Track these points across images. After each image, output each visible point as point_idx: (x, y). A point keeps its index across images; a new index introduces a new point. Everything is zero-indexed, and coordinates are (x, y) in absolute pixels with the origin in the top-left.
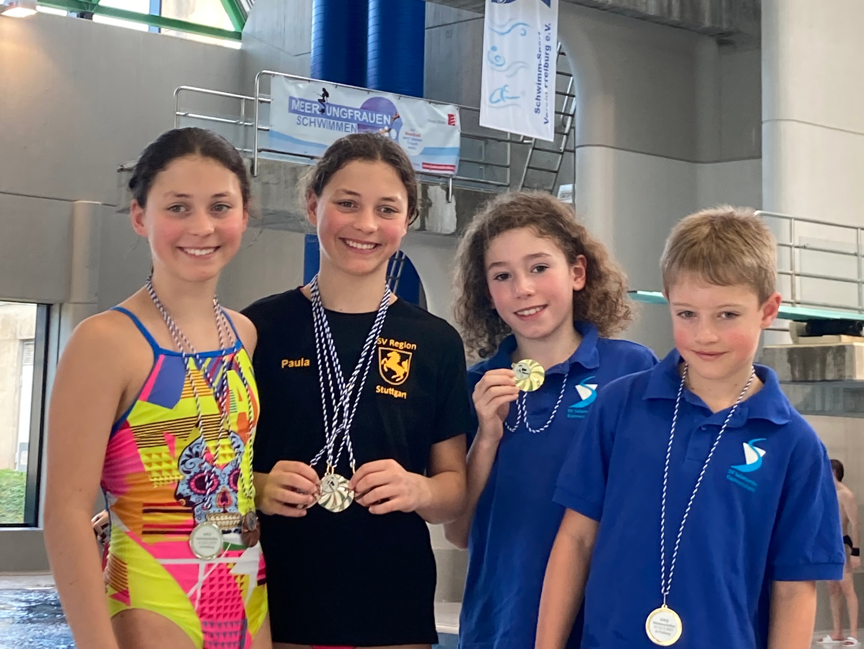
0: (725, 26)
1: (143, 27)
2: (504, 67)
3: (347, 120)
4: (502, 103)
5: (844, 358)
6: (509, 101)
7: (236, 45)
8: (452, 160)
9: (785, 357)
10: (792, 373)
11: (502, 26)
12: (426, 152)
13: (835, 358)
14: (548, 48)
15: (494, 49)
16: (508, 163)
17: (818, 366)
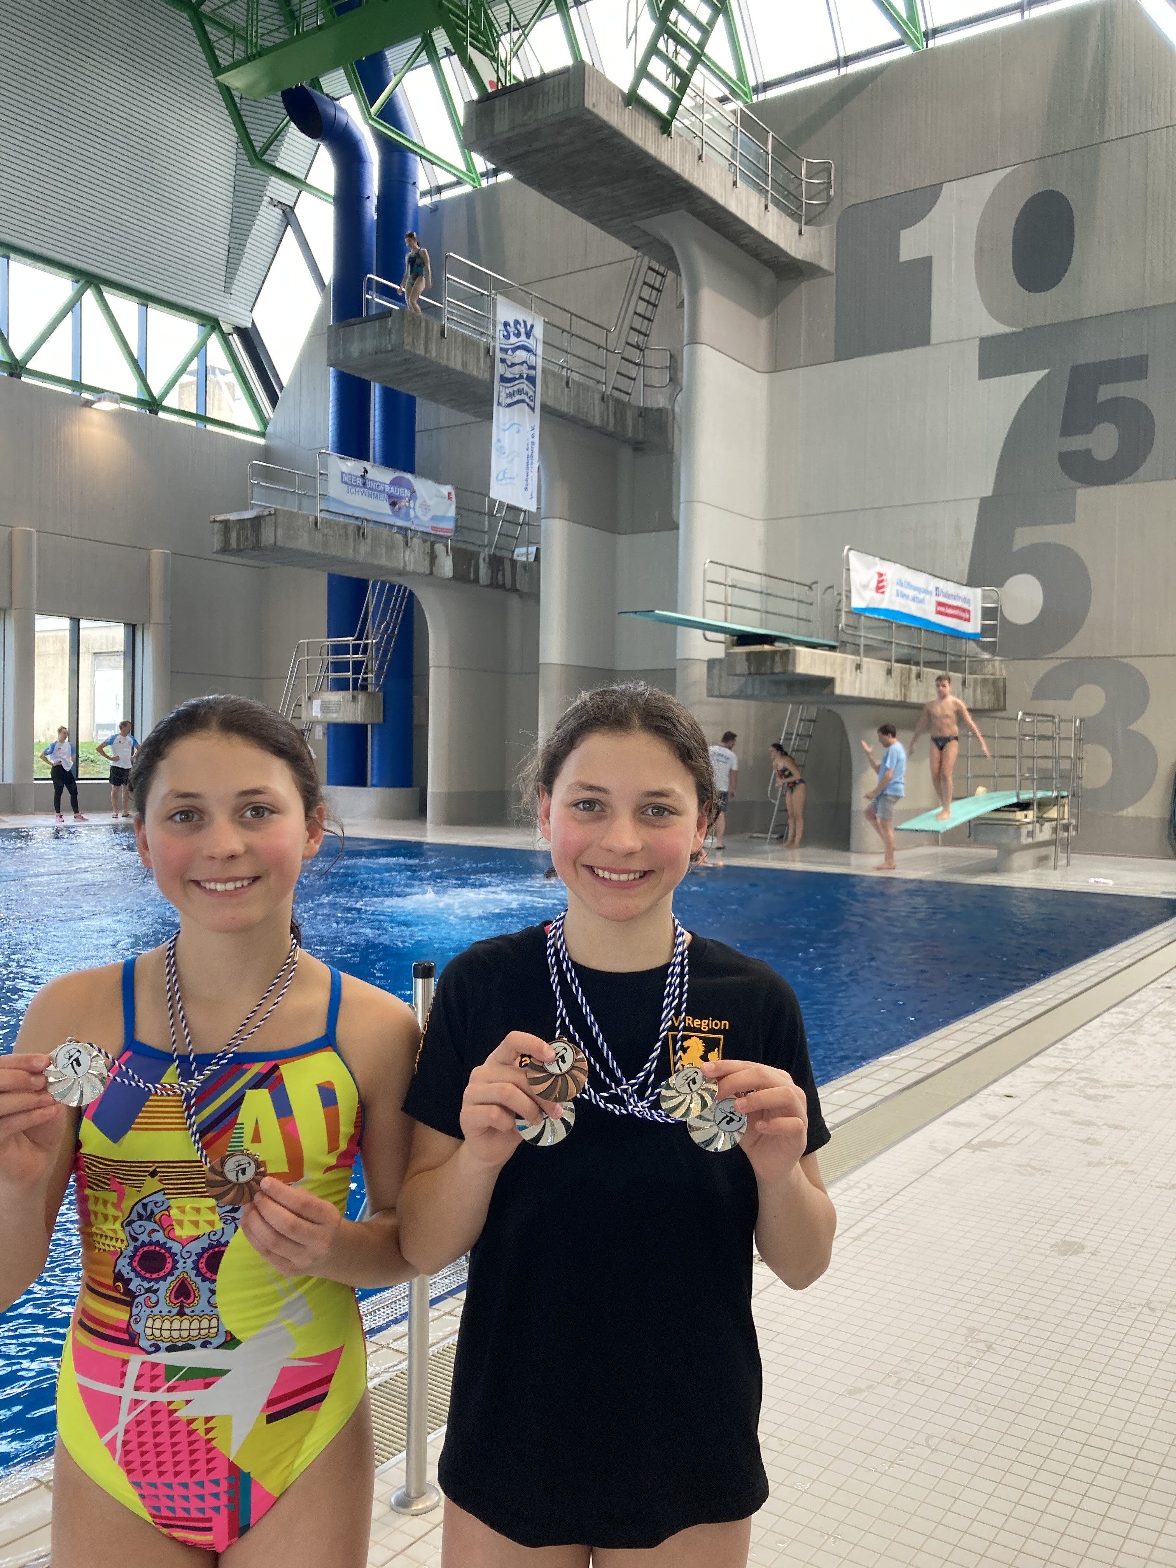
0: (641, 437)
1: (192, 423)
2: (505, 455)
3: (380, 491)
4: (504, 481)
5: (788, 658)
6: (509, 481)
7: (261, 441)
8: (450, 525)
9: (744, 657)
10: (749, 668)
11: (504, 425)
12: (434, 518)
13: (781, 658)
14: (533, 443)
15: (499, 441)
16: (486, 529)
17: (768, 663)
